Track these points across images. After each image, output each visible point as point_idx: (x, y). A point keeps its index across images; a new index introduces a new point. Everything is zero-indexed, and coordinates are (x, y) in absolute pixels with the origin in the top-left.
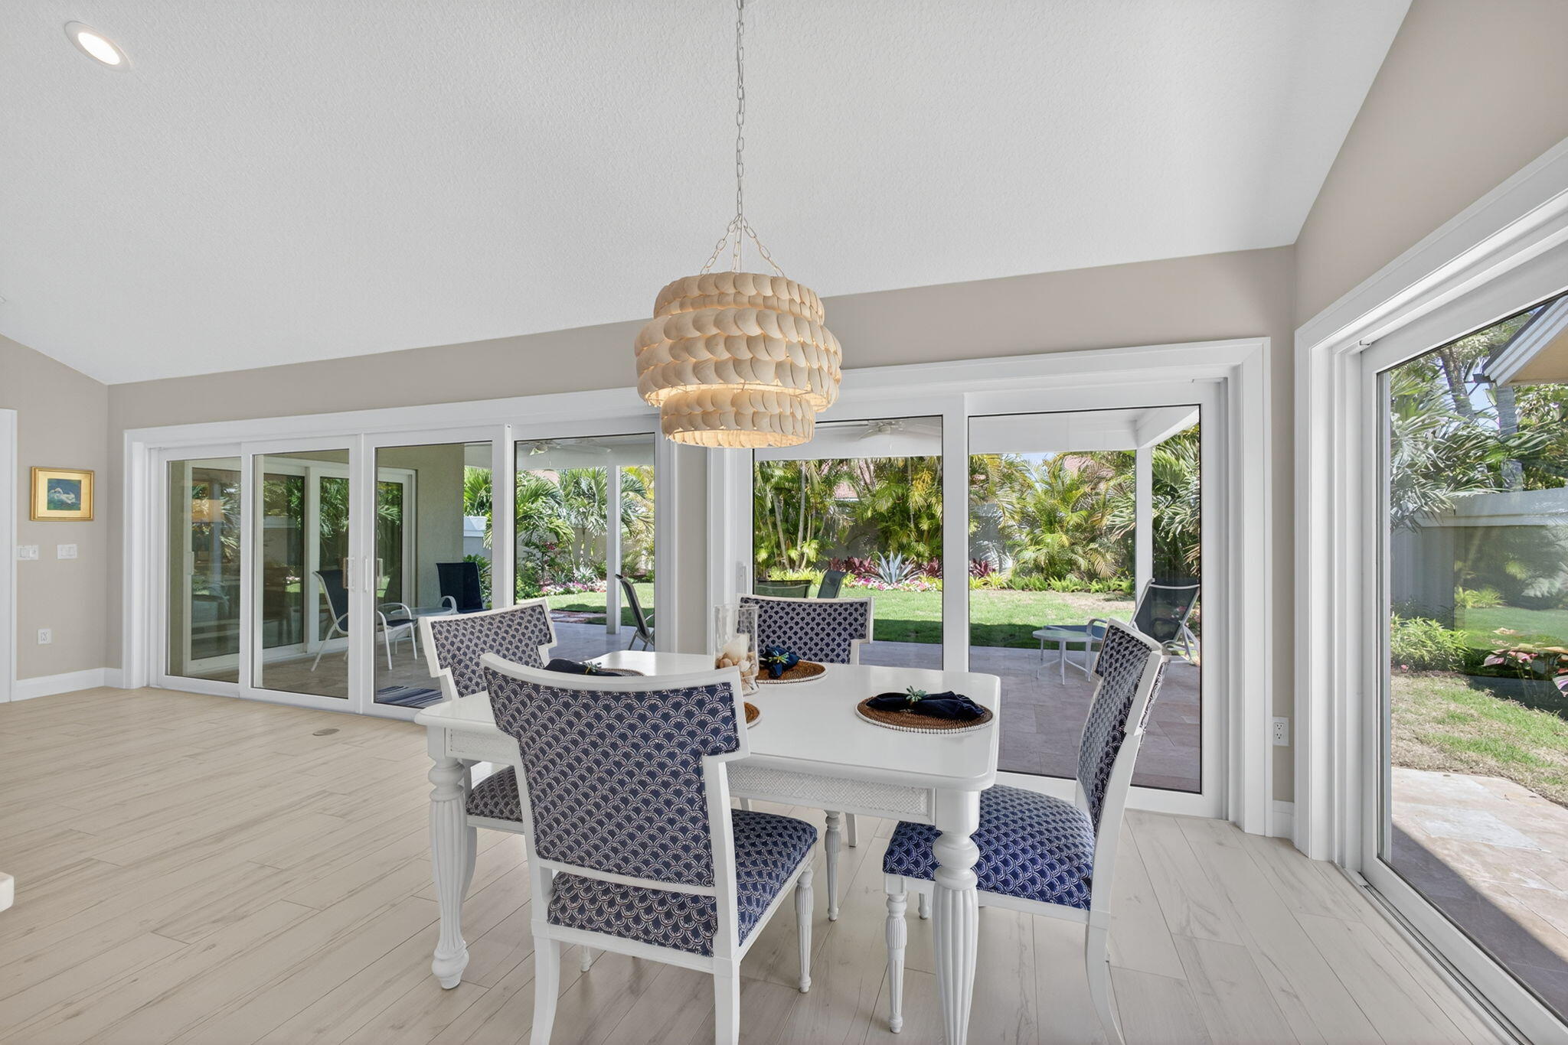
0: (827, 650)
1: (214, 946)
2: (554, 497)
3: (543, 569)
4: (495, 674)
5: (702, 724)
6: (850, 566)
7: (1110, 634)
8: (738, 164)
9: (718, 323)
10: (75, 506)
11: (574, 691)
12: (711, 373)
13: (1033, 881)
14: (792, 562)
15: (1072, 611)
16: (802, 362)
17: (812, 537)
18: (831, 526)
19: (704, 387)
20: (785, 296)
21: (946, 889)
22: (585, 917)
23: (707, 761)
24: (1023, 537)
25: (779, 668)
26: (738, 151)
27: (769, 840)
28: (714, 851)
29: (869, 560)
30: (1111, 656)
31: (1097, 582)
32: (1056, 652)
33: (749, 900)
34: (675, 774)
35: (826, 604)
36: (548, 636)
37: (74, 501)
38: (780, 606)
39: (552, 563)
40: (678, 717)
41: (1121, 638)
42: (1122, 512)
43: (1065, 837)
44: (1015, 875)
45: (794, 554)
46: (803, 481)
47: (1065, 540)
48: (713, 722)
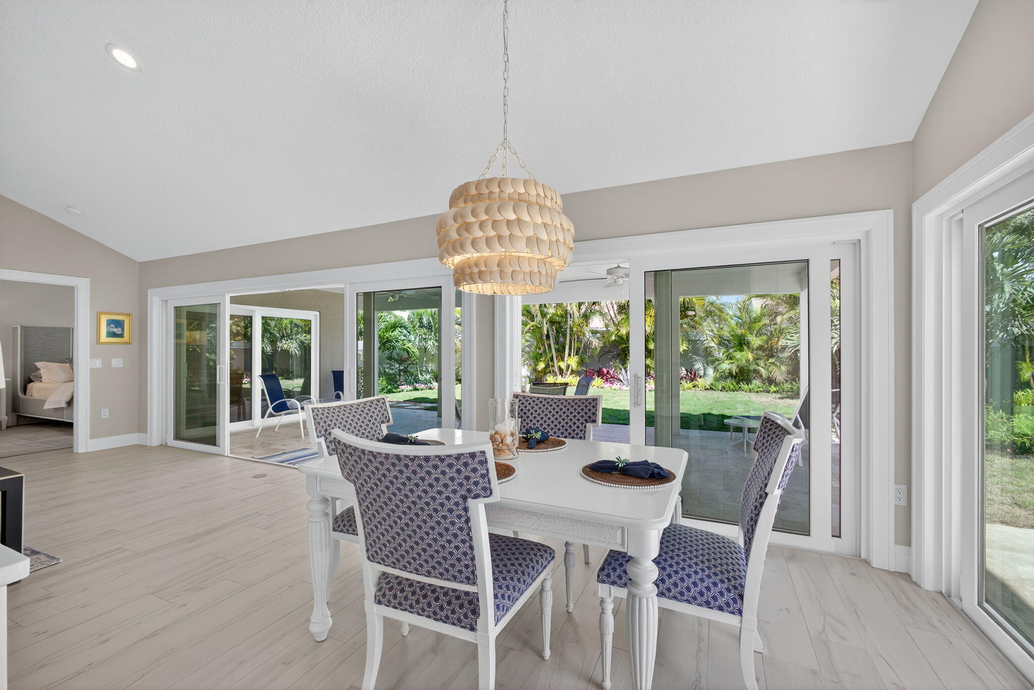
0: (570, 431)
1: (185, 605)
2: (406, 328)
3: (400, 375)
4: (339, 442)
5: (467, 478)
6: (600, 374)
7: (764, 422)
8: (505, 105)
9: (487, 212)
10: (121, 336)
11: (386, 454)
12: (483, 245)
13: (701, 594)
14: (561, 370)
15: (756, 406)
16: (544, 236)
17: (575, 354)
18: (587, 346)
19: (479, 255)
20: (533, 192)
21: (634, 596)
22: (397, 601)
23: (471, 502)
24: (721, 354)
25: (533, 442)
26: (505, 97)
27: (520, 557)
28: (477, 562)
29: (613, 369)
30: (764, 438)
31: (775, 386)
32: (740, 434)
33: (503, 596)
34: (451, 511)
35: (556, 399)
36: (388, 418)
37: (121, 332)
38: (539, 400)
39: (406, 371)
40: (451, 473)
41: (771, 425)
42: (792, 336)
43: (727, 564)
44: (688, 589)
45: (563, 365)
46: (569, 316)
47: (750, 356)
48: (475, 477)
